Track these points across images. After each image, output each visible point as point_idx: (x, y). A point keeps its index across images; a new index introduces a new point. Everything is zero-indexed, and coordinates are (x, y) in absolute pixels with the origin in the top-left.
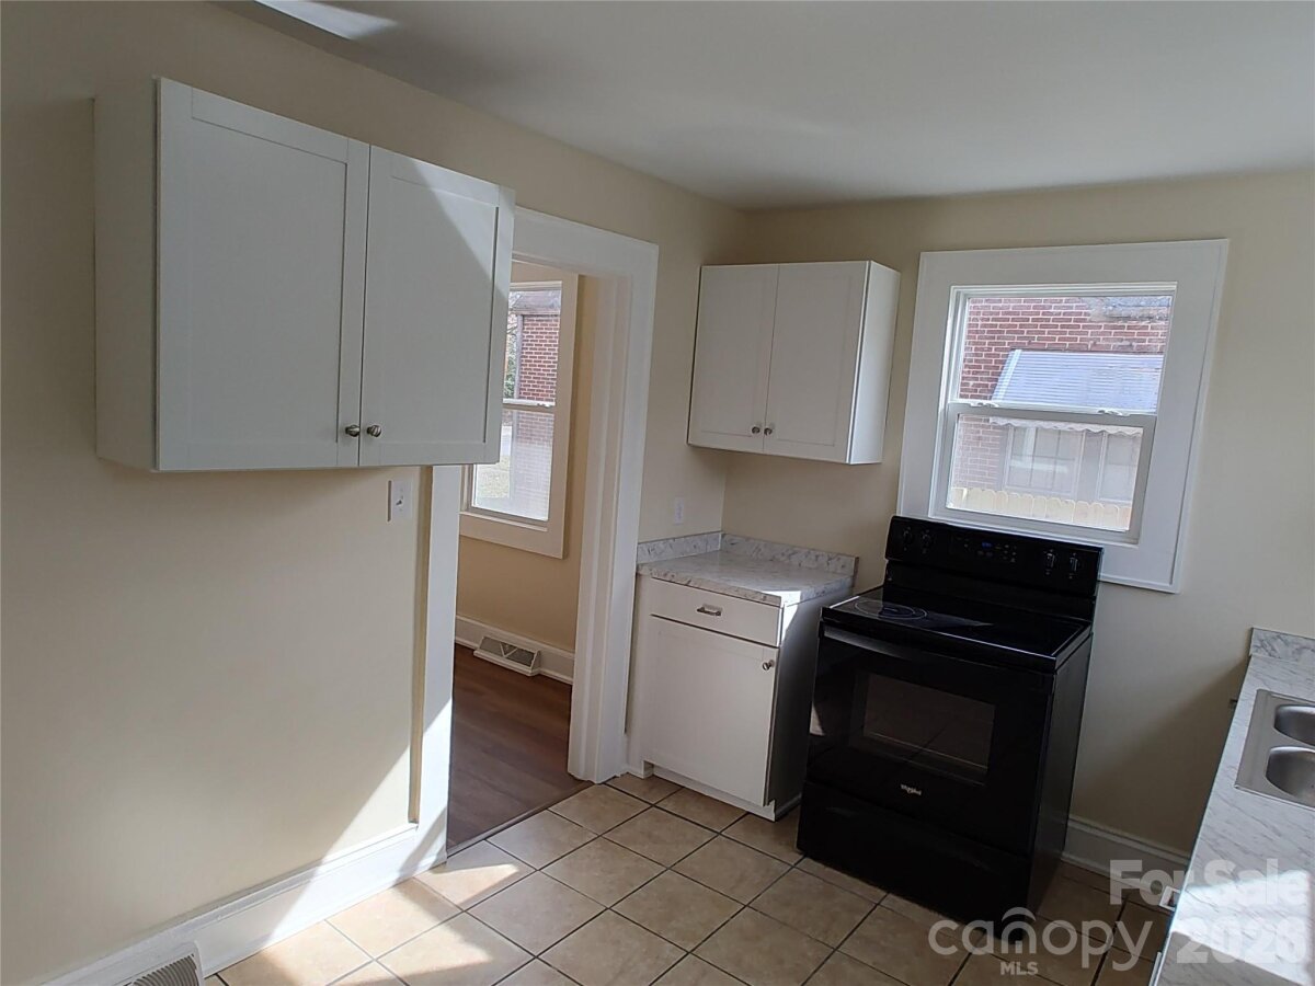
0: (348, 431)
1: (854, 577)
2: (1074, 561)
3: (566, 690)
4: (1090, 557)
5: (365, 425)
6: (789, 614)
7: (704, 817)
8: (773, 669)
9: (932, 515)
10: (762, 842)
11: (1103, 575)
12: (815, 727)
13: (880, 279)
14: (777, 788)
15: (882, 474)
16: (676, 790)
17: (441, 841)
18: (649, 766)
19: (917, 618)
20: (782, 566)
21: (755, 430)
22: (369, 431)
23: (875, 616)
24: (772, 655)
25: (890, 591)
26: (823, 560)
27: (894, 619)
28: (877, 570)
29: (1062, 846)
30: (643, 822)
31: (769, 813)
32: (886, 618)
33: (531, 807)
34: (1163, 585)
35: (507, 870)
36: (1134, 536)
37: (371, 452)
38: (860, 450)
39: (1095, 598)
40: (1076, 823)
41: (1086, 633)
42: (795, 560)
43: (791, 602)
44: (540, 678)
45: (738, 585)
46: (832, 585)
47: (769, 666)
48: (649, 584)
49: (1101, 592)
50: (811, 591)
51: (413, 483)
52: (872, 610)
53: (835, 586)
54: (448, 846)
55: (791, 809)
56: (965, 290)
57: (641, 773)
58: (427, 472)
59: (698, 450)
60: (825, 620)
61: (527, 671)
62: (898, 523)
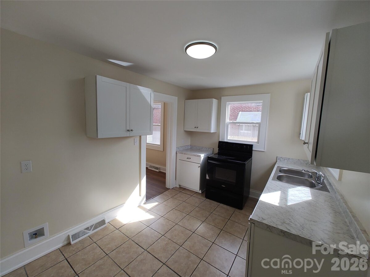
0: (128, 130)
1: (213, 151)
2: (249, 147)
3: (165, 174)
4: (251, 146)
5: (131, 129)
6: (202, 158)
7: (189, 193)
8: (200, 168)
9: (225, 141)
10: (199, 197)
11: (254, 149)
12: (207, 177)
13: (215, 101)
14: (201, 187)
15: (217, 134)
16: (185, 189)
17: (145, 199)
18: (180, 185)
19: (224, 157)
20: (201, 150)
21: (195, 127)
22: (131, 130)
23: (217, 158)
24: (200, 165)
25: (219, 154)
26: (208, 149)
27: (220, 158)
28: (217, 150)
29: (249, 195)
30: (179, 194)
31: (200, 192)
32: (218, 158)
33: (160, 193)
34: (263, 150)
35: (157, 203)
36: (258, 142)
37: (131, 134)
38: (213, 130)
39: (252, 153)
40: (251, 190)
41: (251, 159)
42: (203, 149)
43: (203, 156)
44: (160, 172)
45: (194, 154)
46: (209, 153)
47: (199, 167)
48: (178, 154)
49: (253, 152)
50: (206, 154)
51: (138, 138)
52: (216, 157)
53: (210, 153)
54: (146, 200)
55: (204, 191)
56: (229, 103)
57: (178, 187)
58: (140, 136)
59: (186, 131)
60: (208, 159)
61: (158, 171)
62: (220, 142)
